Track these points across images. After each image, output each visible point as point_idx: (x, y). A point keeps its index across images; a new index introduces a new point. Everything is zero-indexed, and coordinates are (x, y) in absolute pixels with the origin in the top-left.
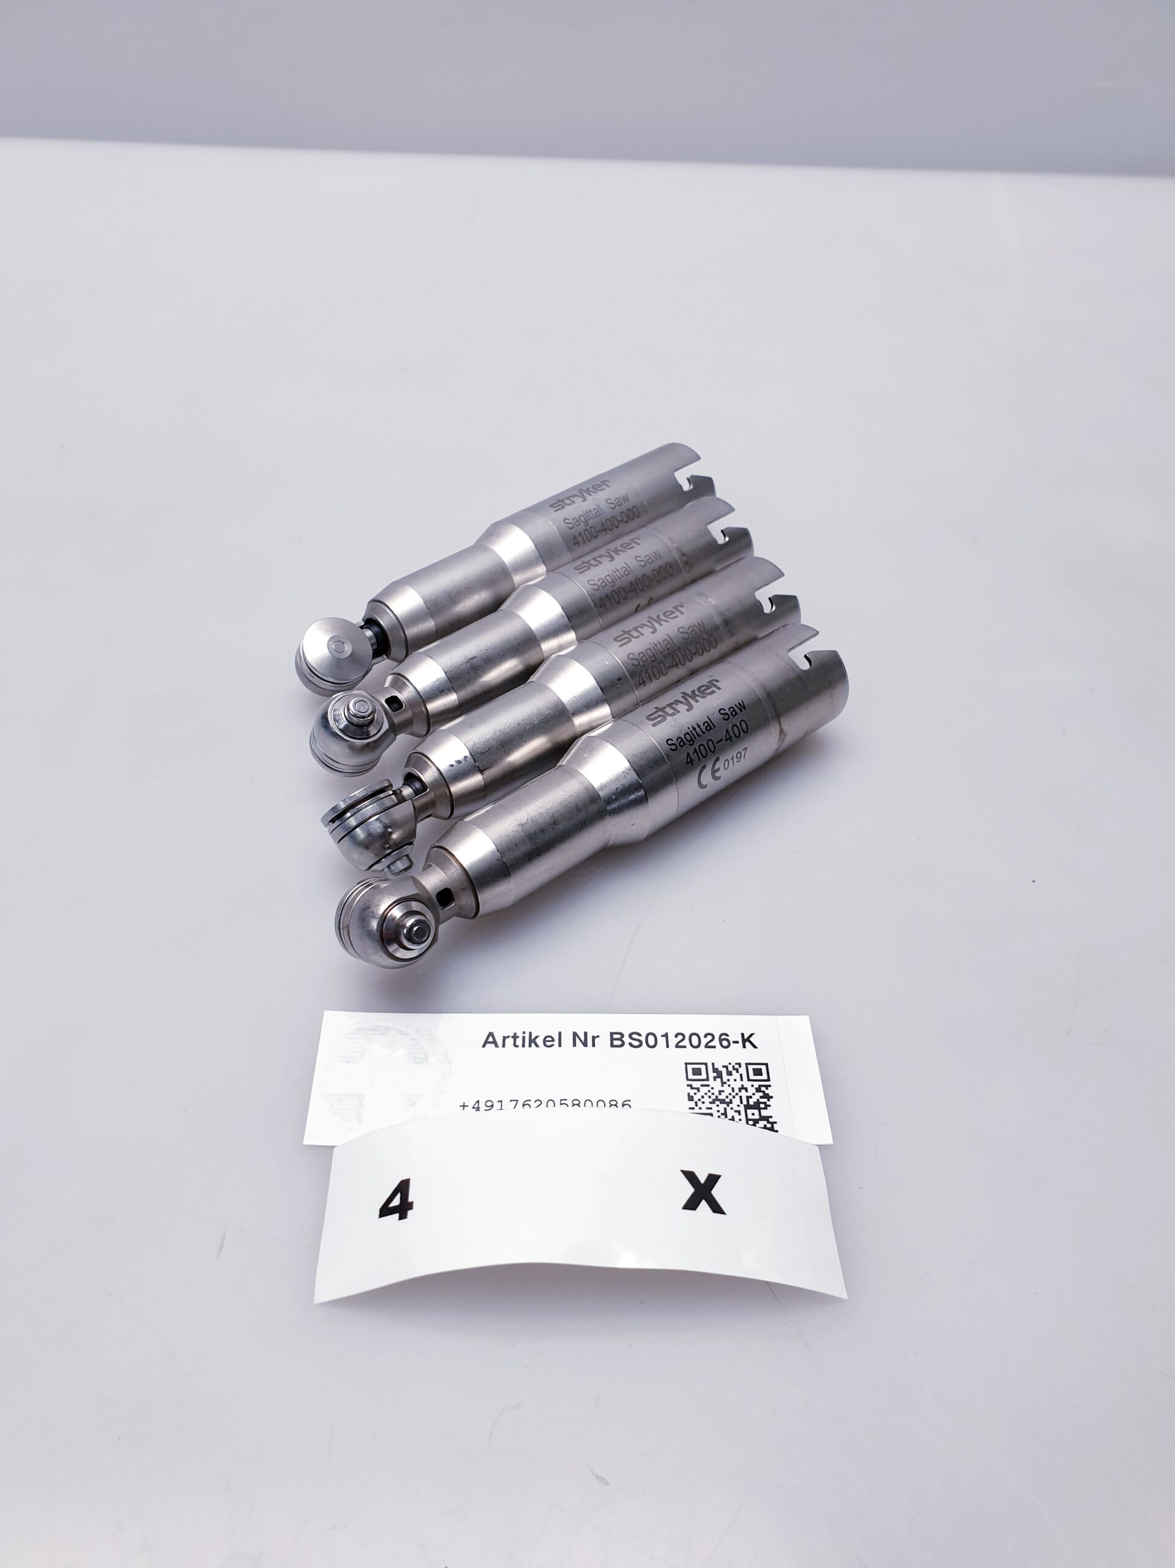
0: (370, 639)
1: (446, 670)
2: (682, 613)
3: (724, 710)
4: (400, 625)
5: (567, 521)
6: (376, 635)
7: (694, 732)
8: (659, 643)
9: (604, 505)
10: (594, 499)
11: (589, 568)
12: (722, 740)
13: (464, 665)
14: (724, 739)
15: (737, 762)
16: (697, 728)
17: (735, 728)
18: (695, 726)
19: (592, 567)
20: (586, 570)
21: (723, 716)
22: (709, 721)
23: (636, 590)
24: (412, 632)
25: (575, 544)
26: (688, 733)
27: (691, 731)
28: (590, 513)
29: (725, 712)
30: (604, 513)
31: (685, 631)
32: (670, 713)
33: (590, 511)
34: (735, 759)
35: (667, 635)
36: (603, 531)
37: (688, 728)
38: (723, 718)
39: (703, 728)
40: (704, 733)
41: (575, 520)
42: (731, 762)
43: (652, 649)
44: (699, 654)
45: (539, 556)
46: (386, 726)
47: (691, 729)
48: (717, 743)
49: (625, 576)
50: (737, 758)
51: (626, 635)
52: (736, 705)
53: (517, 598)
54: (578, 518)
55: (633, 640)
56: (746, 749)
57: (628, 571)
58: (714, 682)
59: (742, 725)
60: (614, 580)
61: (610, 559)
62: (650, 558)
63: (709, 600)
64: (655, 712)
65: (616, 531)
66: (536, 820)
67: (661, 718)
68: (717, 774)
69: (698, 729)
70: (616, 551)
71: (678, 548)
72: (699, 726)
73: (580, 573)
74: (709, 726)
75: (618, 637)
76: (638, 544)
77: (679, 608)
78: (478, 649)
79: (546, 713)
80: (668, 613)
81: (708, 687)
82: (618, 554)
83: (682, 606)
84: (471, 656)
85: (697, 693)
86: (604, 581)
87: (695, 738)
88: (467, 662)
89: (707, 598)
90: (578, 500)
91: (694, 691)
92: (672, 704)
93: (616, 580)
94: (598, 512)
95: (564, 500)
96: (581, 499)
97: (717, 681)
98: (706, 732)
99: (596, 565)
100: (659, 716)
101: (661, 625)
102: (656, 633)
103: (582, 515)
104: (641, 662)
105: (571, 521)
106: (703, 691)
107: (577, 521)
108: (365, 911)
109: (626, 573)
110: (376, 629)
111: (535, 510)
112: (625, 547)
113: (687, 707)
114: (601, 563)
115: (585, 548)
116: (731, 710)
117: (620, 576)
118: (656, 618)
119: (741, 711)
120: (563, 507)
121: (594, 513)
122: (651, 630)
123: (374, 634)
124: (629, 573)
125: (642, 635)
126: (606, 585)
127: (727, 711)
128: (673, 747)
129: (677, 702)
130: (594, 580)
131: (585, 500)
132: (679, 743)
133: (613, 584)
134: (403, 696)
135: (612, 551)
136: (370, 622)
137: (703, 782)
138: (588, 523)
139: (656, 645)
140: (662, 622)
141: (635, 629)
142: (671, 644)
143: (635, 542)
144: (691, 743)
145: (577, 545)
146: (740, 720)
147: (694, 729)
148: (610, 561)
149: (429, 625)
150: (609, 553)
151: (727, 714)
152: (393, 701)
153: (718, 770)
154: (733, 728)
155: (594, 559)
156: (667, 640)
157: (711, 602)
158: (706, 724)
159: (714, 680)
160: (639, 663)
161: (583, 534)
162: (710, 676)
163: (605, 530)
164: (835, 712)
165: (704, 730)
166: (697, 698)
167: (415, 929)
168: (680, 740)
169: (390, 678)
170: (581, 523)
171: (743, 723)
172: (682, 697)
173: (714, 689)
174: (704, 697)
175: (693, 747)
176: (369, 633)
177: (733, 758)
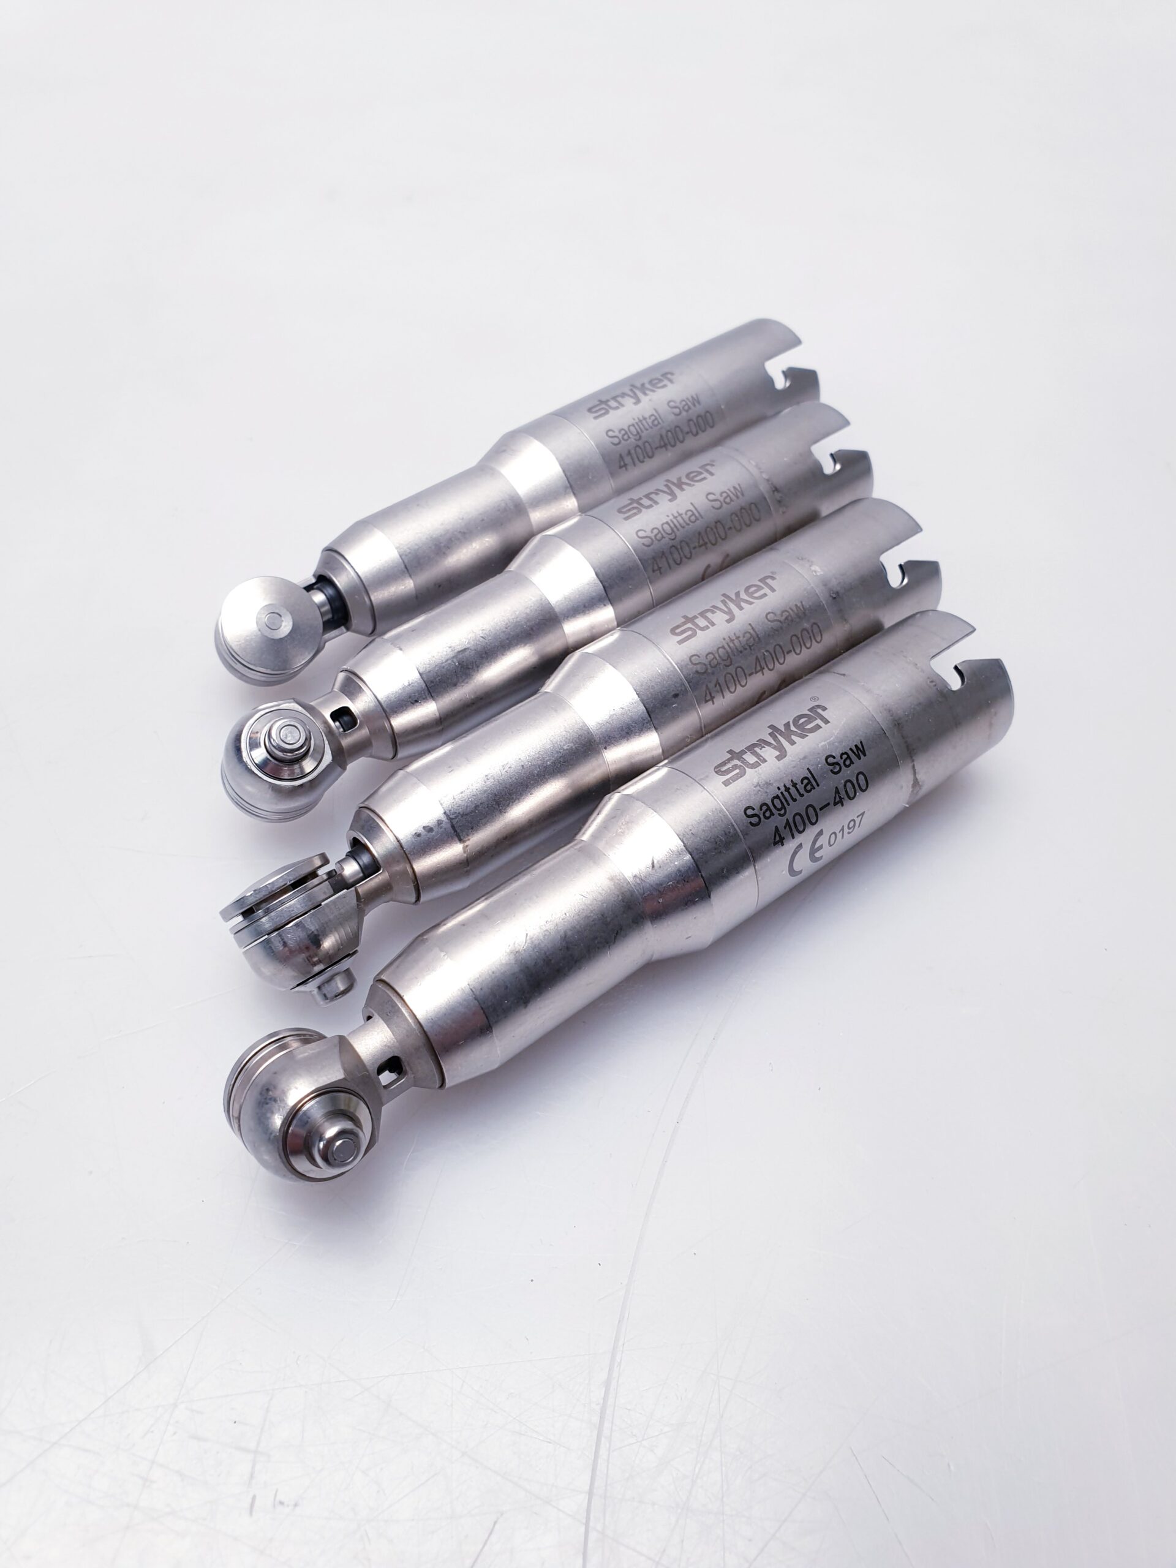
0: (320, 606)
1: (421, 671)
2: (773, 590)
3: (834, 757)
4: (363, 587)
5: (610, 434)
6: (330, 600)
7: (786, 794)
8: (738, 638)
9: (664, 409)
10: (650, 400)
11: (640, 511)
12: (828, 804)
13: (449, 662)
14: (832, 803)
15: (849, 833)
16: (791, 787)
17: (849, 785)
18: (789, 785)
19: (644, 510)
20: (635, 514)
21: (831, 767)
22: (809, 776)
23: (705, 544)
24: (379, 596)
25: (621, 467)
26: (777, 797)
27: (782, 793)
28: (644, 422)
29: (835, 761)
30: (663, 422)
31: (776, 618)
32: (751, 762)
33: (645, 419)
34: (846, 830)
35: (750, 624)
36: (661, 447)
37: (779, 788)
38: (831, 771)
39: (800, 787)
40: (802, 795)
41: (623, 432)
42: (839, 835)
43: (726, 646)
44: (796, 653)
45: (568, 485)
46: (328, 758)
47: (783, 789)
48: (821, 809)
49: (691, 524)
50: (849, 828)
51: (689, 625)
52: (851, 749)
53: (533, 554)
54: (627, 430)
55: (699, 632)
56: (863, 814)
57: (695, 515)
58: (820, 711)
59: (860, 781)
60: (675, 529)
61: (670, 497)
62: (728, 496)
63: (813, 568)
64: (729, 760)
65: (680, 448)
66: (539, 944)
67: (737, 771)
68: (817, 855)
69: (793, 790)
70: (680, 485)
71: (768, 480)
72: (794, 785)
73: (627, 519)
74: (809, 782)
75: (678, 627)
76: (712, 474)
77: (769, 581)
78: (472, 635)
79: (565, 748)
80: (753, 589)
81: (810, 719)
82: (682, 490)
83: (773, 578)
84: (460, 648)
85: (793, 728)
86: (659, 532)
87: (789, 805)
88: (453, 657)
89: (810, 566)
90: (629, 402)
91: (789, 722)
92: (754, 745)
93: (678, 530)
94: (656, 419)
95: (608, 401)
96: (633, 401)
97: (824, 709)
98: (805, 794)
99: (650, 506)
100: (735, 767)
101: (741, 608)
102: (735, 622)
103: (633, 425)
104: (709, 667)
105: (617, 433)
106: (802, 725)
107: (626, 433)
108: (267, 1097)
109: (693, 518)
110: (330, 591)
111: (566, 414)
112: (692, 477)
113: (778, 753)
114: (656, 503)
115: (634, 473)
116: (845, 756)
117: (684, 524)
118: (733, 597)
119: (860, 758)
120: (607, 412)
121: (650, 421)
122: (727, 617)
123: (328, 598)
124: (697, 519)
125: (713, 624)
126: (663, 537)
127: (838, 759)
128: (755, 820)
129: (762, 743)
130: (645, 531)
131: (638, 401)
132: (764, 813)
133: (673, 537)
134: (358, 706)
135: (673, 484)
136: (322, 581)
137: (796, 868)
138: (640, 437)
139: (732, 641)
140: (743, 604)
141: (702, 614)
142: (754, 639)
143: (707, 471)
144: (782, 812)
145: (624, 468)
146: (856, 772)
147: (787, 789)
148: (670, 500)
149: (407, 586)
150: (669, 488)
151: (837, 764)
152: (341, 714)
153: (821, 847)
154: (845, 786)
155: (647, 496)
156: (749, 633)
157: (815, 572)
158: (806, 781)
159: (818, 706)
160: (707, 669)
161: (633, 452)
162: (814, 699)
163: (665, 446)
164: (991, 740)
165: (802, 791)
166: (793, 737)
167: (338, 1143)
168: (764, 808)
169: (341, 676)
170: (631, 436)
171: (861, 777)
172: (770, 734)
173: (819, 722)
174: (803, 736)
175: (785, 818)
176: (319, 597)
177: (843, 829)
